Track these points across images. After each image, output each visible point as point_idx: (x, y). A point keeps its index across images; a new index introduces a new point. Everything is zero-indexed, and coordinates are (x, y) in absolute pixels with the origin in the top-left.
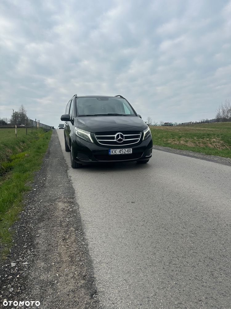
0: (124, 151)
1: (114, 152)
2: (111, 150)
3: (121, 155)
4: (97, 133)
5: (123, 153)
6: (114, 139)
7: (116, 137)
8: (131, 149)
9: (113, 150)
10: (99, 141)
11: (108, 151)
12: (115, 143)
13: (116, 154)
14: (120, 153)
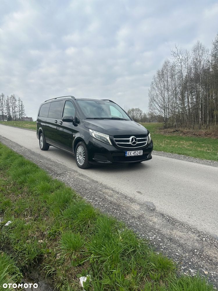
0: (137, 153)
1: (129, 154)
2: (127, 152)
3: (134, 156)
4: (115, 137)
5: (136, 155)
6: (129, 142)
7: (131, 140)
8: (142, 151)
9: (128, 152)
10: (117, 144)
11: (125, 153)
12: (130, 145)
13: (131, 155)
14: (134, 155)
